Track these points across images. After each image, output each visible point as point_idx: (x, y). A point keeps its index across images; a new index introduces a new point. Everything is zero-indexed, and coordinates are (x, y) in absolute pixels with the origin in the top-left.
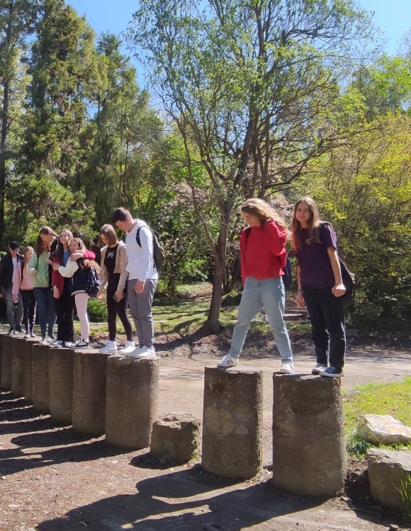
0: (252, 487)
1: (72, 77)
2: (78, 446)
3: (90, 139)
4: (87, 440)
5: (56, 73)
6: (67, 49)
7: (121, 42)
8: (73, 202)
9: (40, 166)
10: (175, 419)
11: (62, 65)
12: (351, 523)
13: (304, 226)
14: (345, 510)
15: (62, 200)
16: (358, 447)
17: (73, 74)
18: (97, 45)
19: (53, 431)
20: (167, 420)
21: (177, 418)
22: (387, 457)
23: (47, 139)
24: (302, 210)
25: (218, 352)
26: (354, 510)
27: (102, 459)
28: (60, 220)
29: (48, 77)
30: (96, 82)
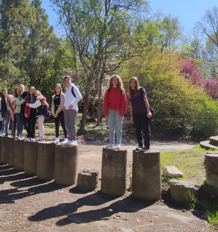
0: (124, 199)
1: (21, 16)
2: (42, 185)
3: (27, 46)
4: (45, 183)
5: (13, 13)
6: (18, 3)
7: (42, 2)
8: (20, 74)
9: (4, 57)
10: (88, 172)
11: (16, 10)
12: (168, 210)
13: (133, 89)
14: (163, 205)
15: (15, 73)
16: (164, 179)
17: (21, 15)
18: (31, 2)
19: (28, 179)
20: (84, 172)
21: (89, 171)
22: (178, 183)
23: (9, 44)
24: (133, 82)
25: (85, 143)
26: (167, 205)
27: (56, 191)
28: (14, 82)
29: (10, 15)
30: (31, 19)
